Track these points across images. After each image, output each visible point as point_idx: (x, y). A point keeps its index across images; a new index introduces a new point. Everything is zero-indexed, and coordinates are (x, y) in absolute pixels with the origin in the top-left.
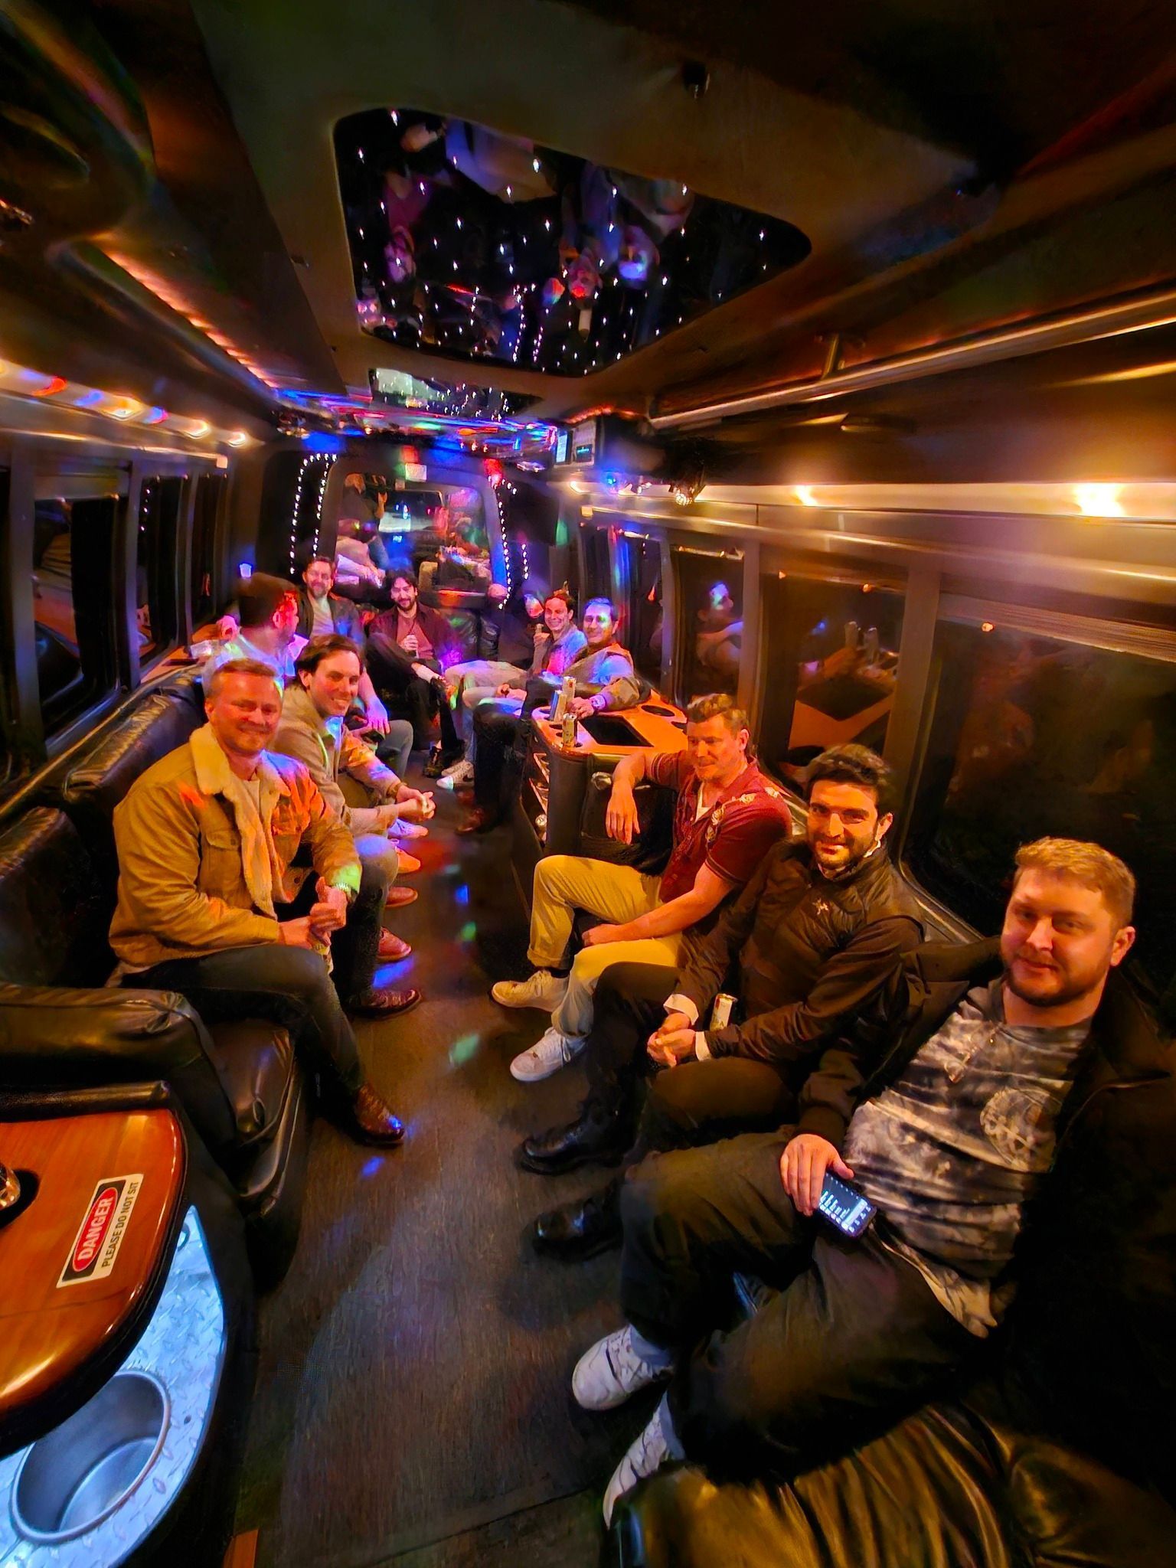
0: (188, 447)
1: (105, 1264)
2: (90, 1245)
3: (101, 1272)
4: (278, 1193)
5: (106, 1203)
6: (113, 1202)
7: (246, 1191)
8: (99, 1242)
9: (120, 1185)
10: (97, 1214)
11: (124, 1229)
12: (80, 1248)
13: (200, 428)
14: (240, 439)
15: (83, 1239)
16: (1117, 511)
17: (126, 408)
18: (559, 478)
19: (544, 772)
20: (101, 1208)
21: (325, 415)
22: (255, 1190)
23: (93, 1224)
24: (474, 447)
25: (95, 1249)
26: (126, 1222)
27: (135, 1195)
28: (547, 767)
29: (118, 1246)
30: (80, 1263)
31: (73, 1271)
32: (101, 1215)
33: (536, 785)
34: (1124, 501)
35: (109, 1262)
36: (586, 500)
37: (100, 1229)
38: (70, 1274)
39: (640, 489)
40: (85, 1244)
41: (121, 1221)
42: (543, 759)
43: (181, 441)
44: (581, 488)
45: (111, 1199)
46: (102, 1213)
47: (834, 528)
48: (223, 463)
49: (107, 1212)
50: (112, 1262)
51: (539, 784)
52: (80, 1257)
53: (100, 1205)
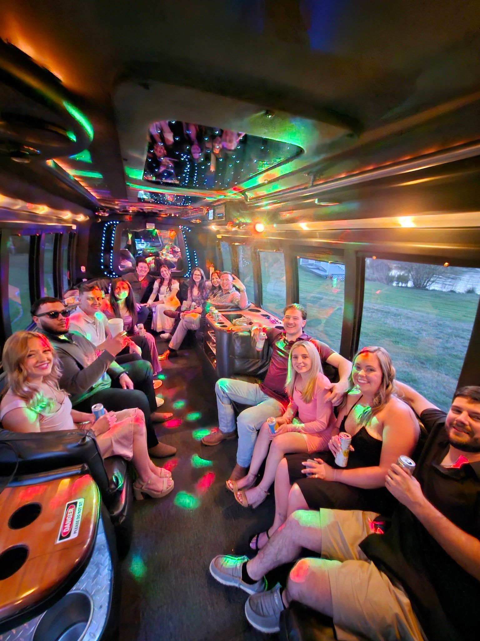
0: (62, 222)
1: (75, 533)
2: (68, 526)
3: (73, 536)
4: (125, 514)
5: (71, 510)
6: (74, 510)
7: (113, 513)
8: (71, 525)
9: (76, 504)
10: (68, 515)
11: (80, 519)
12: (64, 528)
13: (67, 215)
14: (81, 218)
15: (64, 525)
16: (413, 225)
17: (43, 210)
18: (209, 224)
19: (213, 338)
20: (70, 513)
21: (117, 207)
22: (116, 513)
23: (67, 519)
24: (173, 215)
25: (70, 527)
26: (80, 517)
27: (82, 506)
28: (214, 336)
29: (79, 525)
30: (65, 533)
31: (62, 536)
32: (70, 515)
33: (209, 343)
34: (415, 222)
35: (76, 532)
36: (218, 232)
37: (71, 520)
38: (61, 538)
39: (241, 228)
40: (65, 526)
41: (78, 517)
42: (212, 333)
43: (60, 220)
44: (216, 228)
45: (73, 509)
46: (70, 514)
47: (316, 237)
48: (74, 227)
49: (72, 514)
50: (77, 532)
51: (211, 343)
52: (65, 531)
53: (69, 512)
